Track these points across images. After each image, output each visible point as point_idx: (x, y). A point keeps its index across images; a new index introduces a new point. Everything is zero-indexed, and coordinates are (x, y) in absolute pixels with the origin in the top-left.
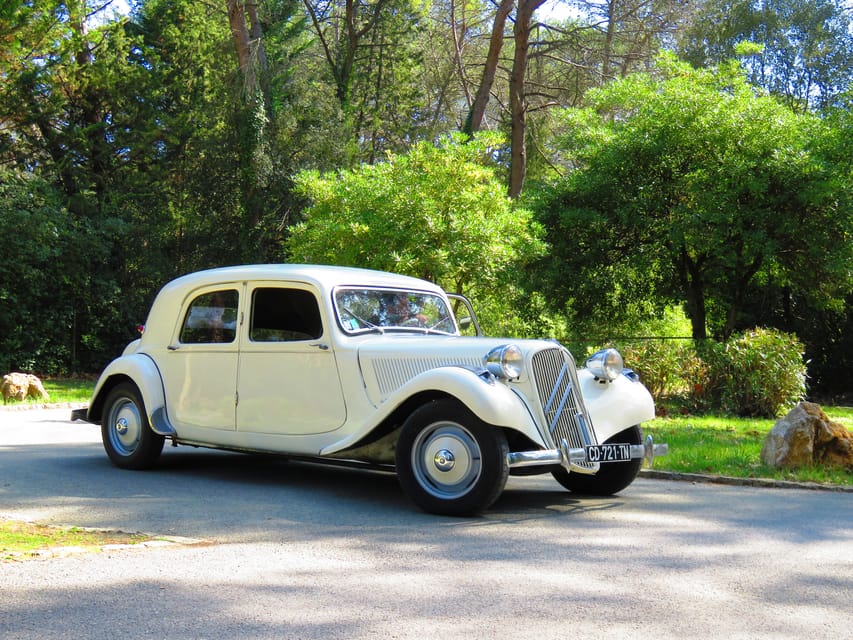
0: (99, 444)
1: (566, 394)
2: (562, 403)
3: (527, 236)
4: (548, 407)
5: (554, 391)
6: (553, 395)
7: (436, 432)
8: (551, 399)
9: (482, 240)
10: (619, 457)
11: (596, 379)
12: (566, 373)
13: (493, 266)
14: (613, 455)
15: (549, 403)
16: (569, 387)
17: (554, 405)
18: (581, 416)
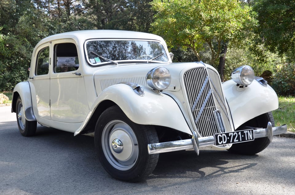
0: (16, 121)
1: (207, 98)
2: (205, 103)
3: (249, 18)
4: (194, 106)
5: (199, 95)
6: (198, 98)
7: (115, 126)
8: (197, 101)
9: (225, 21)
10: (244, 139)
11: (238, 85)
12: (208, 84)
13: (232, 32)
14: (238, 138)
15: (195, 103)
16: (210, 93)
17: (199, 105)
18: (218, 112)
